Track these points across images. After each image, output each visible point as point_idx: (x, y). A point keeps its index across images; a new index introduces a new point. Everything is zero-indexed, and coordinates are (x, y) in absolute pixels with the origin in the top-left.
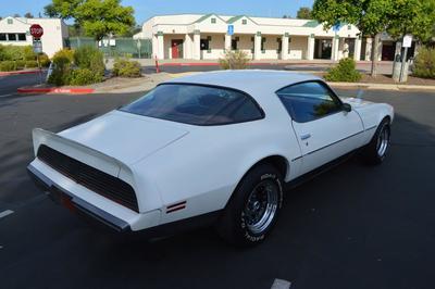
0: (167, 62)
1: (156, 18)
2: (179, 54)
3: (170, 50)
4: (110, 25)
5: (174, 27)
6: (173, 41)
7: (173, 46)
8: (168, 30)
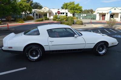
0: (100, 21)
1: (98, 8)
2: (104, 19)
3: (101, 18)
4: (75, 11)
5: (102, 11)
6: (102, 15)
7: (102, 16)
8: (101, 12)
